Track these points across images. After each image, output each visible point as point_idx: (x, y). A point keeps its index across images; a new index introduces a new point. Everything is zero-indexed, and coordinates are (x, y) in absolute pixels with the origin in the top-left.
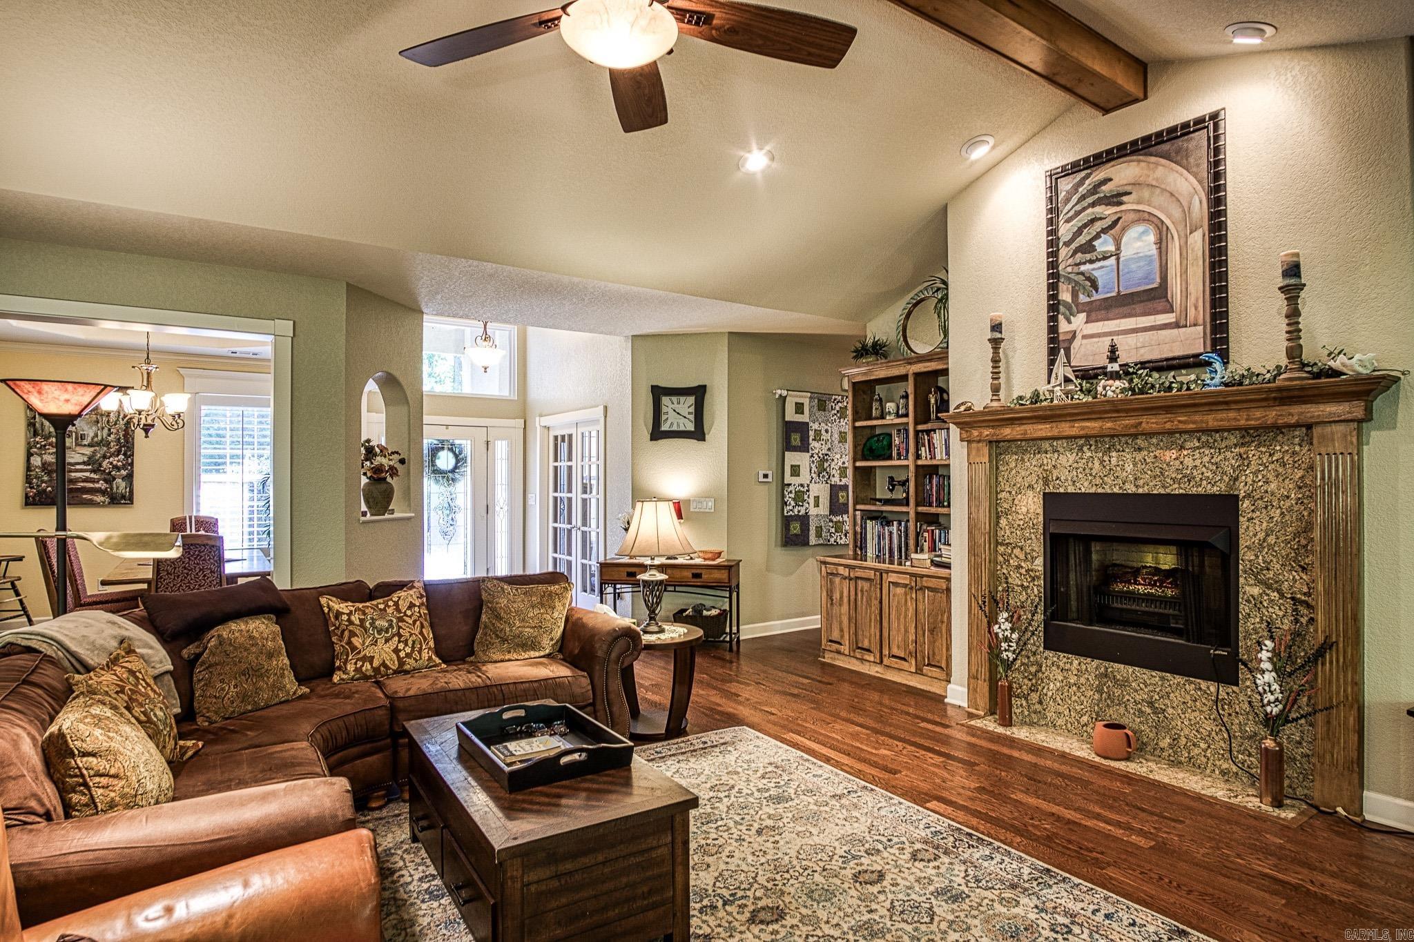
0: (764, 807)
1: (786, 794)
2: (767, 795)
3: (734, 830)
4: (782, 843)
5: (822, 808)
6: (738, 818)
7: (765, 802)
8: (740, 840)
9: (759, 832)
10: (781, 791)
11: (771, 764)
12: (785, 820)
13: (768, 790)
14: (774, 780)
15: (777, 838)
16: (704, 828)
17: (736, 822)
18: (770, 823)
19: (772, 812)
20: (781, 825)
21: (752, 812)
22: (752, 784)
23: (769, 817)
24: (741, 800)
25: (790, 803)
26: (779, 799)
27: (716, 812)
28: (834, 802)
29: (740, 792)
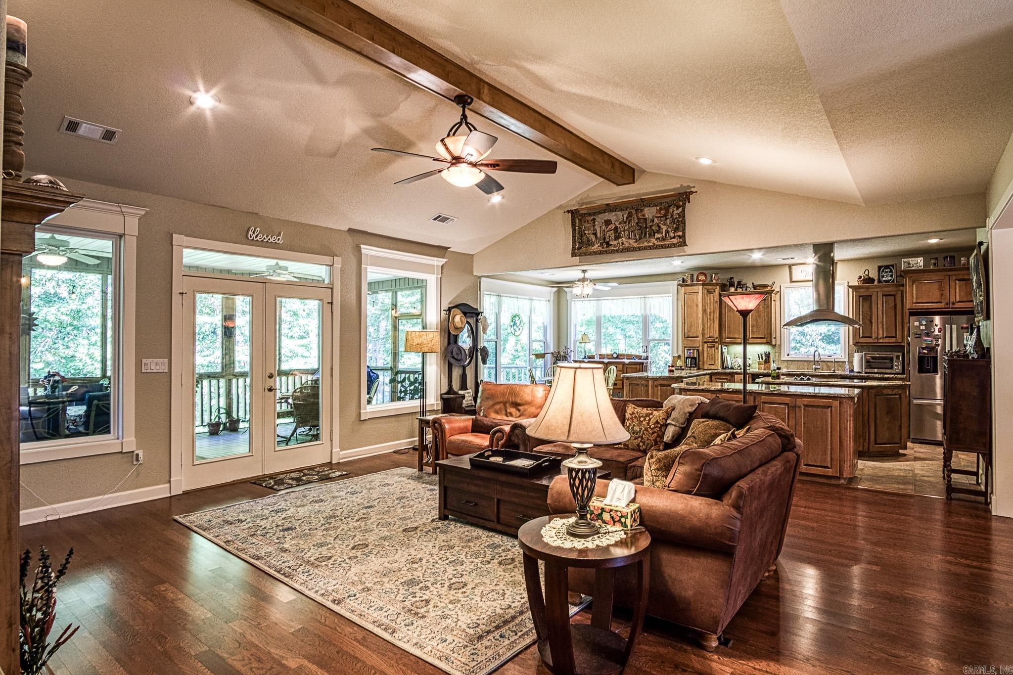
0: (421, 575)
1: (406, 588)
2: (421, 585)
3: (437, 559)
4: (406, 556)
5: (379, 580)
6: (437, 566)
7: (421, 578)
8: (432, 555)
9: (421, 559)
10: (411, 590)
11: (423, 617)
12: (405, 569)
13: (421, 589)
14: (417, 599)
15: (409, 558)
16: (455, 558)
17: (437, 563)
18: (415, 566)
19: (415, 573)
20: (408, 565)
21: (429, 571)
22: (435, 593)
23: (417, 569)
24: (439, 579)
25: (403, 581)
26: (412, 582)
27: (453, 568)
28: (369, 585)
29: (442, 585)
